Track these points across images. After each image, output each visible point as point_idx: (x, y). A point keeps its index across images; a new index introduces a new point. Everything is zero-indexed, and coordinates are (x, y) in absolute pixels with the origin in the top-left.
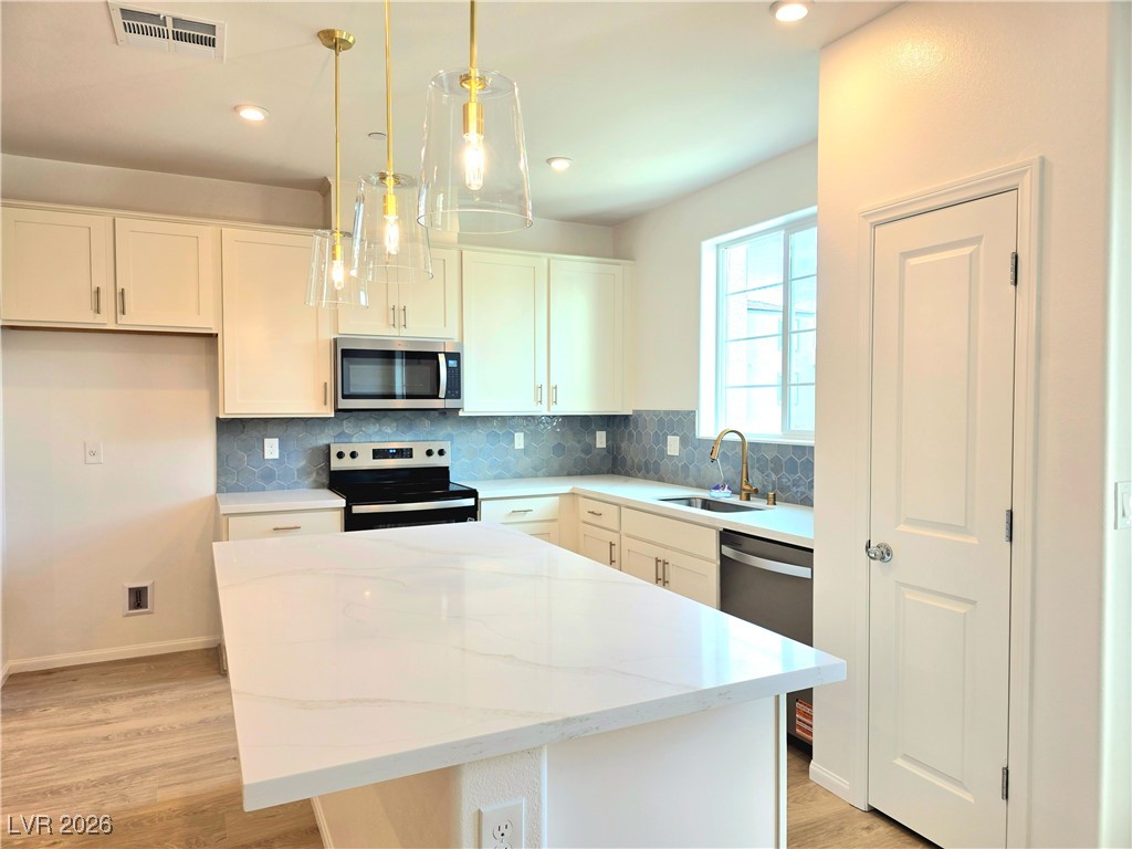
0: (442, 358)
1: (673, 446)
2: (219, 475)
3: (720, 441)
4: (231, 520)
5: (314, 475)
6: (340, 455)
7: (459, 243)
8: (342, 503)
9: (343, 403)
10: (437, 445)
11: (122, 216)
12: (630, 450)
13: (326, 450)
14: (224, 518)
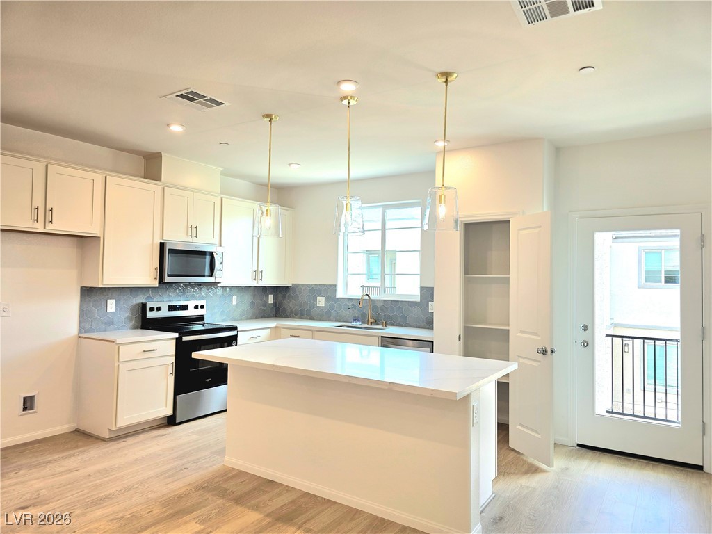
0: (215, 254)
1: (321, 302)
2: (80, 322)
3: (359, 301)
4: (121, 347)
5: (133, 321)
6: (152, 309)
7: (221, 193)
8: (176, 335)
9: (168, 279)
10: (199, 303)
11: (51, 164)
12: (290, 305)
13: (144, 306)
14: (117, 347)
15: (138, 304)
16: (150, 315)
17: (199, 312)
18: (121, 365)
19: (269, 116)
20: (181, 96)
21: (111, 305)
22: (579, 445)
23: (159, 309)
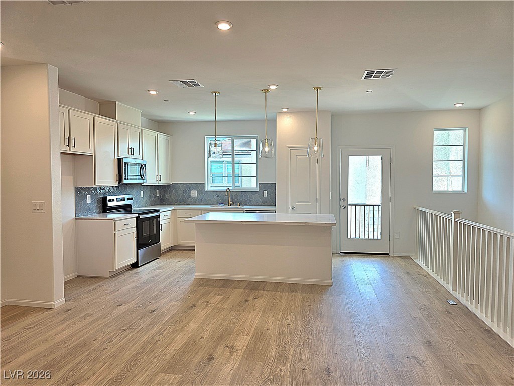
0: (143, 166)
2: (76, 209)
5: (99, 208)
6: (110, 200)
7: (141, 127)
8: (137, 215)
9: (125, 182)
10: (130, 196)
11: (72, 109)
15: (103, 198)
17: (129, 202)
18: (117, 233)
19: (216, 93)
20: (183, 82)
21: (89, 198)
22: (341, 252)
23: (113, 200)
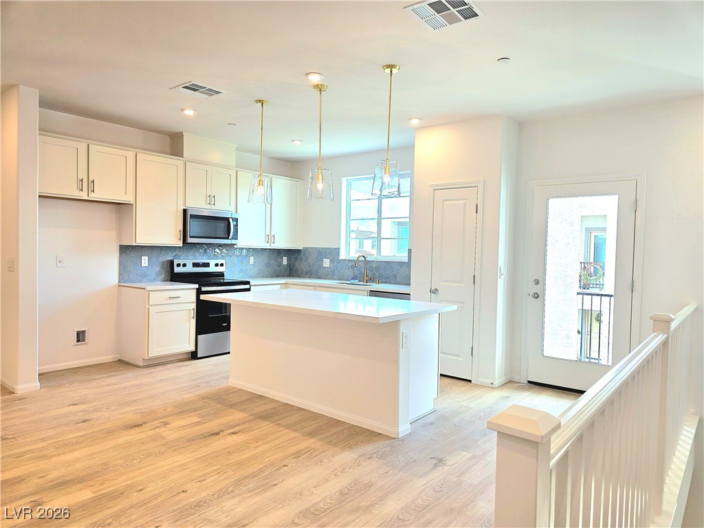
0: (231, 220)
1: (326, 263)
2: (120, 274)
3: (357, 261)
4: (151, 293)
5: (164, 275)
6: (179, 265)
7: (236, 167)
8: (197, 286)
9: (190, 240)
10: (220, 262)
11: (92, 144)
12: (301, 266)
13: (172, 262)
14: (147, 292)
15: (168, 261)
16: (177, 270)
17: (219, 269)
18: (151, 308)
19: (261, 102)
20: (185, 87)
21: (145, 261)
22: (529, 382)
23: (184, 265)
